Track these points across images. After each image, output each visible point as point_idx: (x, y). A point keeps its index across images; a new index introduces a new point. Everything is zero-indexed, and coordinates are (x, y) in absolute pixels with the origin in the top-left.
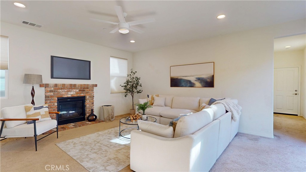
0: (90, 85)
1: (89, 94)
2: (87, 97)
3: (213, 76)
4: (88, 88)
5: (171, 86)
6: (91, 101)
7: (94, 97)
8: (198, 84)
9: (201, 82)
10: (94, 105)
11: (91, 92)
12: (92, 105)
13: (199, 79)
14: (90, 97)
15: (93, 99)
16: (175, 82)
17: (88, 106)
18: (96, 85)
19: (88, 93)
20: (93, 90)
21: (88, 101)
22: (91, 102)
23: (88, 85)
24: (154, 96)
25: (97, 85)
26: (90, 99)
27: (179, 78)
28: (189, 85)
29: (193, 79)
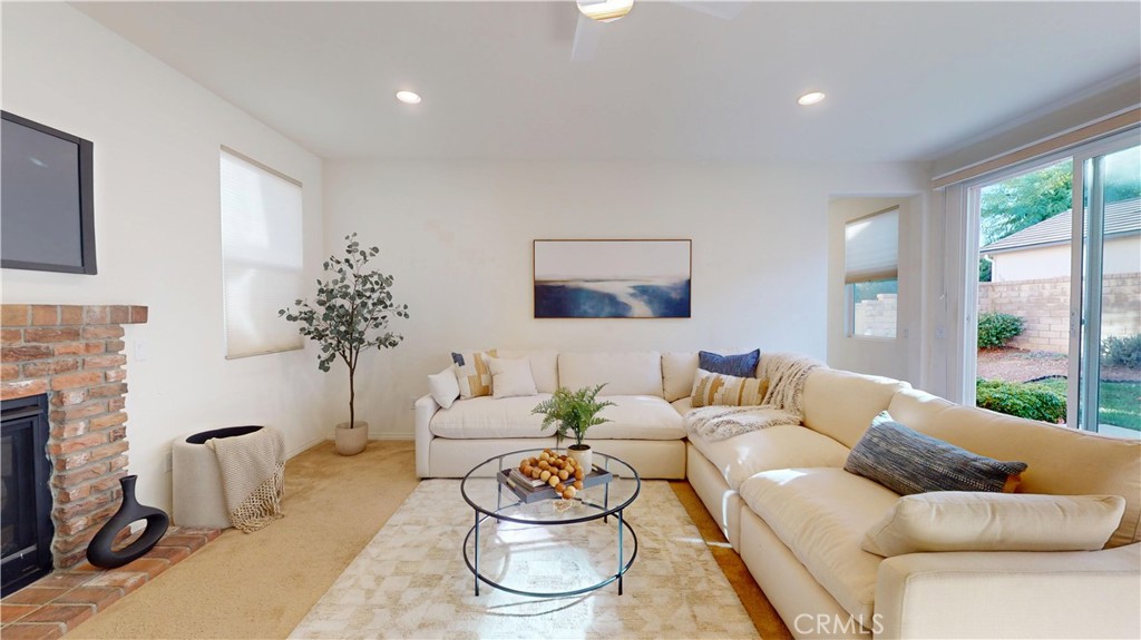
0: (90, 309)
1: (81, 373)
2: (74, 398)
3: (689, 282)
4: (74, 334)
5: (537, 315)
6: (107, 419)
7: (124, 388)
8: (639, 307)
9: (650, 302)
10: (126, 447)
11: (106, 360)
12: (110, 450)
13: (644, 292)
14: (90, 395)
15: (121, 403)
16: (553, 301)
17: (77, 459)
18: (140, 314)
19: (75, 366)
20: (121, 345)
21: (82, 425)
22: (100, 428)
23: (77, 310)
24: (484, 357)
25: (145, 309)
26: (97, 407)
27: (572, 285)
28: (607, 310)
29: (621, 291)
